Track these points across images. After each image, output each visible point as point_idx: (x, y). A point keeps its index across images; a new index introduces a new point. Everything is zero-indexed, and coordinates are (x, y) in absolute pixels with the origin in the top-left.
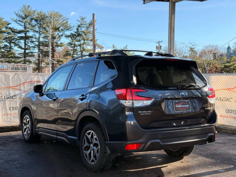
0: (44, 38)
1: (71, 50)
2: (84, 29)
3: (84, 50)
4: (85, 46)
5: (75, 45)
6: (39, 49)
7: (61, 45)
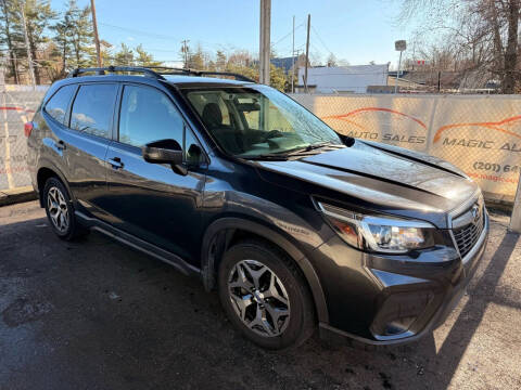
1: (61, 48)
2: (75, 18)
3: (80, 48)
4: (80, 43)
5: (65, 40)
7: (44, 40)
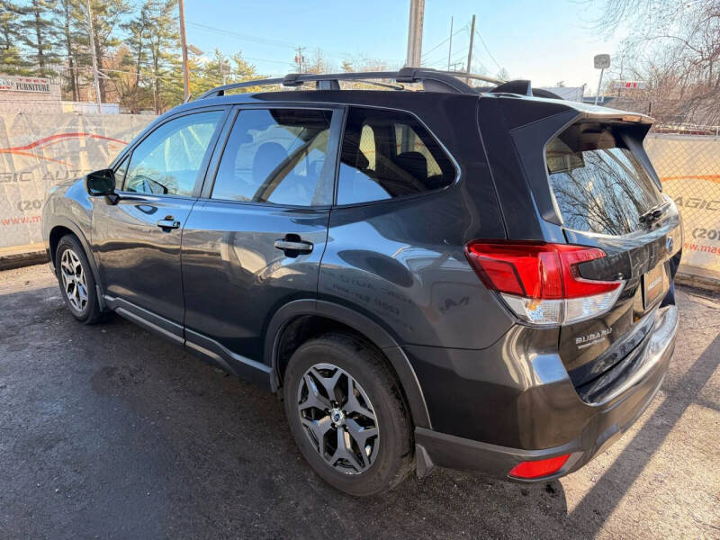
0: (76, 25)
1: (135, 54)
4: (160, 48)
5: (140, 43)
6: (70, 50)
7: (114, 43)
